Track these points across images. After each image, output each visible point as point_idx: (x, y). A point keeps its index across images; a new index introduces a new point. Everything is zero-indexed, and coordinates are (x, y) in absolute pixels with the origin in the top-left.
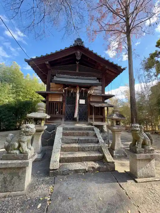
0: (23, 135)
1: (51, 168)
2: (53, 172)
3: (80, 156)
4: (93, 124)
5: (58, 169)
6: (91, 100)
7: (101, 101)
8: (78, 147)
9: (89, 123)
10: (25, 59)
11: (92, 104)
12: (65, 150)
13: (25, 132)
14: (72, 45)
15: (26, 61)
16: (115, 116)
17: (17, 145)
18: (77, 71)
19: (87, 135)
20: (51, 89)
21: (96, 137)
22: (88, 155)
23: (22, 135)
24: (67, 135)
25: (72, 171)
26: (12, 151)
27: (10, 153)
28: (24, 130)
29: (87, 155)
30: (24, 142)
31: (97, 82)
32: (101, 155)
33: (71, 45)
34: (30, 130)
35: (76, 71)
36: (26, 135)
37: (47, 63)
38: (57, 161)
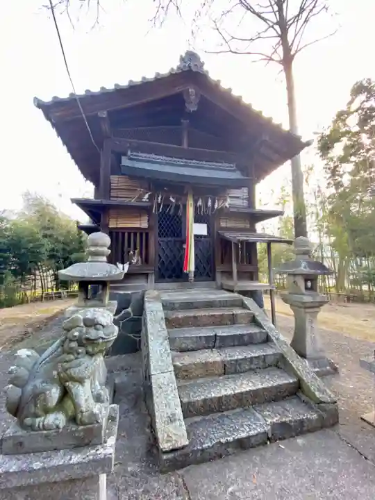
0: (78, 354)
1: (165, 446)
2: (174, 458)
3: (236, 392)
4: (236, 289)
5: (186, 446)
6: (223, 224)
7: (248, 226)
8: (222, 362)
9: (219, 284)
10: (35, 98)
11: (229, 235)
12: (185, 374)
13: (84, 342)
14: (175, 68)
15: (40, 105)
16: (305, 267)
17: (55, 393)
18: (185, 146)
19: (233, 320)
20: (113, 193)
21: (259, 325)
22: (260, 387)
23: (72, 357)
24: (179, 325)
25: (228, 447)
26: (38, 420)
27: (32, 427)
28: (76, 334)
29: (255, 385)
30: (81, 381)
31: (236, 175)
32: (291, 381)
33: (172, 69)
34: (101, 333)
35: (180, 143)
36: (87, 353)
37: (104, 114)
38: (177, 417)
